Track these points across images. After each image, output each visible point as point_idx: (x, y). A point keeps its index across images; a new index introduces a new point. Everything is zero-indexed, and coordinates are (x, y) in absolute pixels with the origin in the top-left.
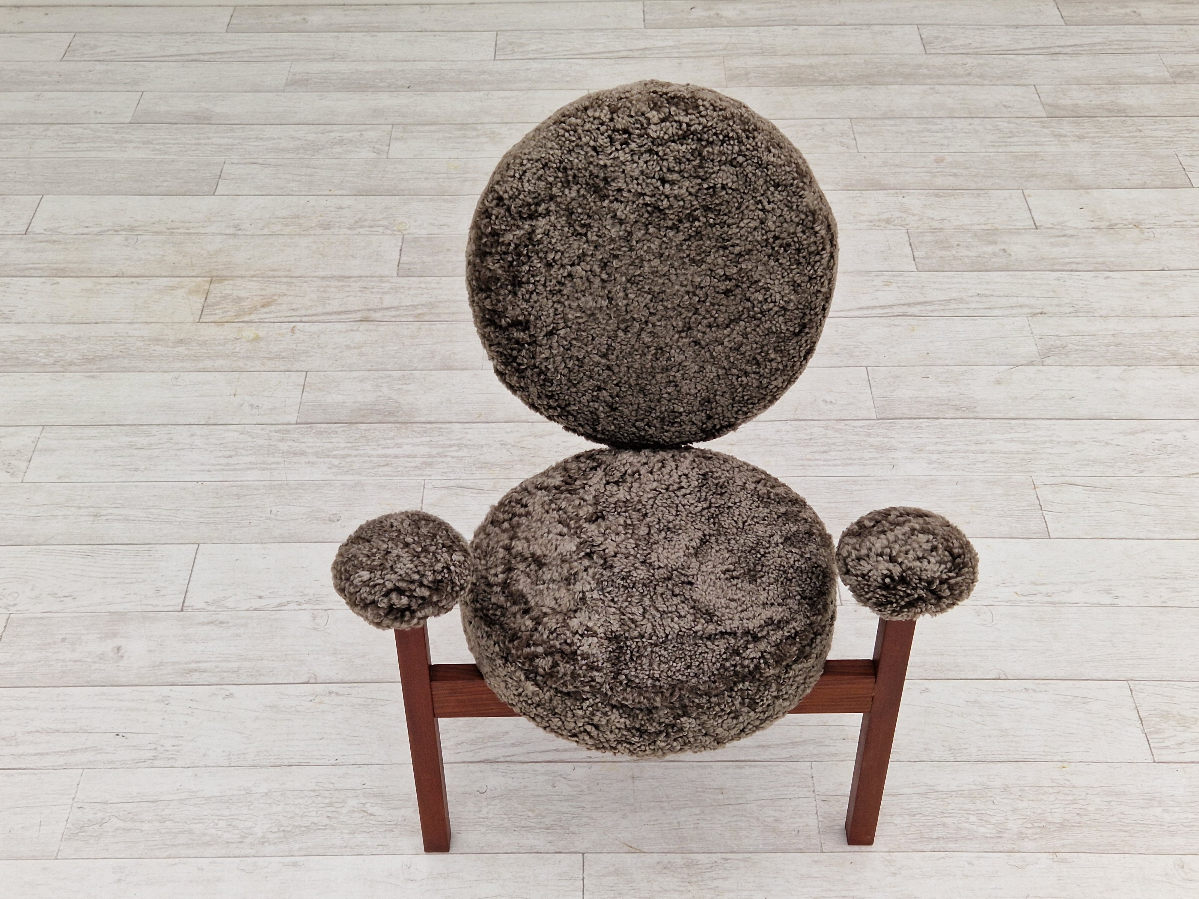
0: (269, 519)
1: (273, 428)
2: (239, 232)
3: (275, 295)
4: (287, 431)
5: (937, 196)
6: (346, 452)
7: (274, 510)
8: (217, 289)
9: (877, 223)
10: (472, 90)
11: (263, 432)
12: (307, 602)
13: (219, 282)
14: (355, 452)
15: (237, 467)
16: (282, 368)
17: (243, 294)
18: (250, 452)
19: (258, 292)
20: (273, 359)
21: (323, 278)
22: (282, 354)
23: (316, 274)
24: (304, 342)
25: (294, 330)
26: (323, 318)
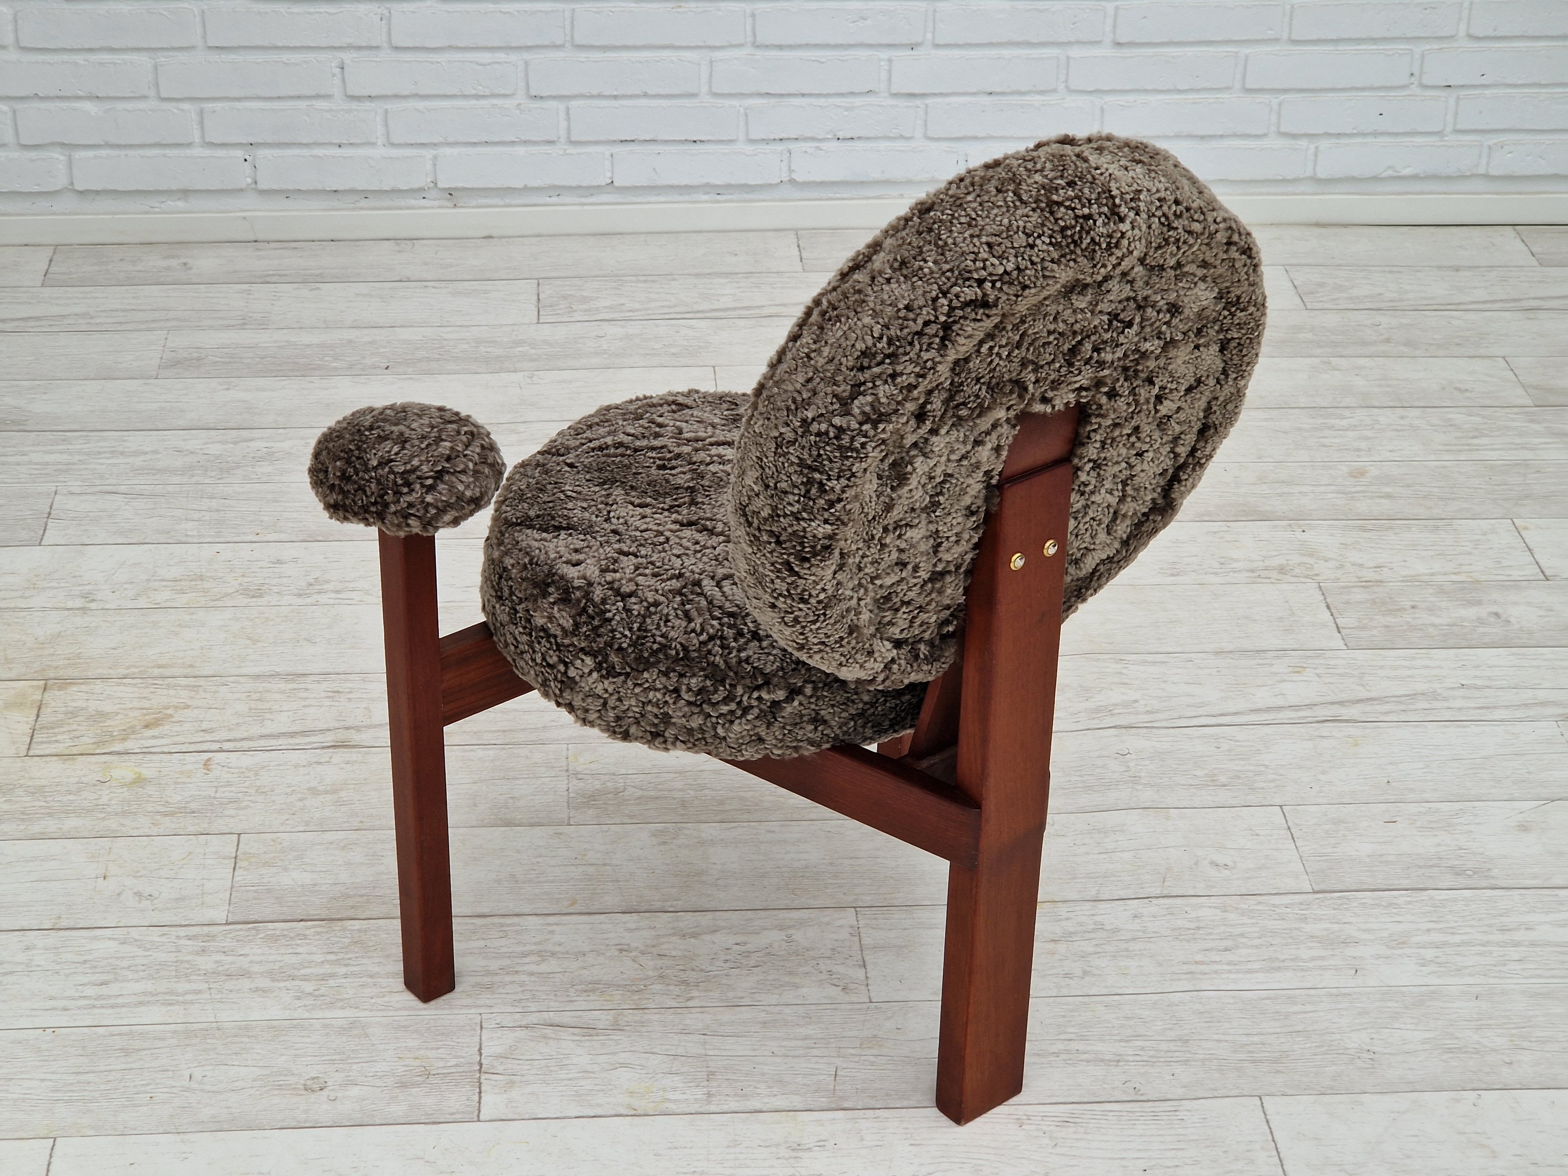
1: (182, 932)
2: (93, 606)
3: (168, 707)
4: (211, 937)
5: (1364, 529)
6: (328, 969)
8: (56, 702)
9: (1263, 574)
10: (502, 371)
11: (164, 939)
13: (60, 688)
14: (344, 969)
15: (120, 1001)
16: (192, 829)
17: (106, 707)
18: (141, 974)
19: (138, 705)
20: (173, 814)
21: (257, 677)
22: (193, 806)
23: (243, 671)
24: (229, 784)
25: (206, 764)
26: (262, 743)
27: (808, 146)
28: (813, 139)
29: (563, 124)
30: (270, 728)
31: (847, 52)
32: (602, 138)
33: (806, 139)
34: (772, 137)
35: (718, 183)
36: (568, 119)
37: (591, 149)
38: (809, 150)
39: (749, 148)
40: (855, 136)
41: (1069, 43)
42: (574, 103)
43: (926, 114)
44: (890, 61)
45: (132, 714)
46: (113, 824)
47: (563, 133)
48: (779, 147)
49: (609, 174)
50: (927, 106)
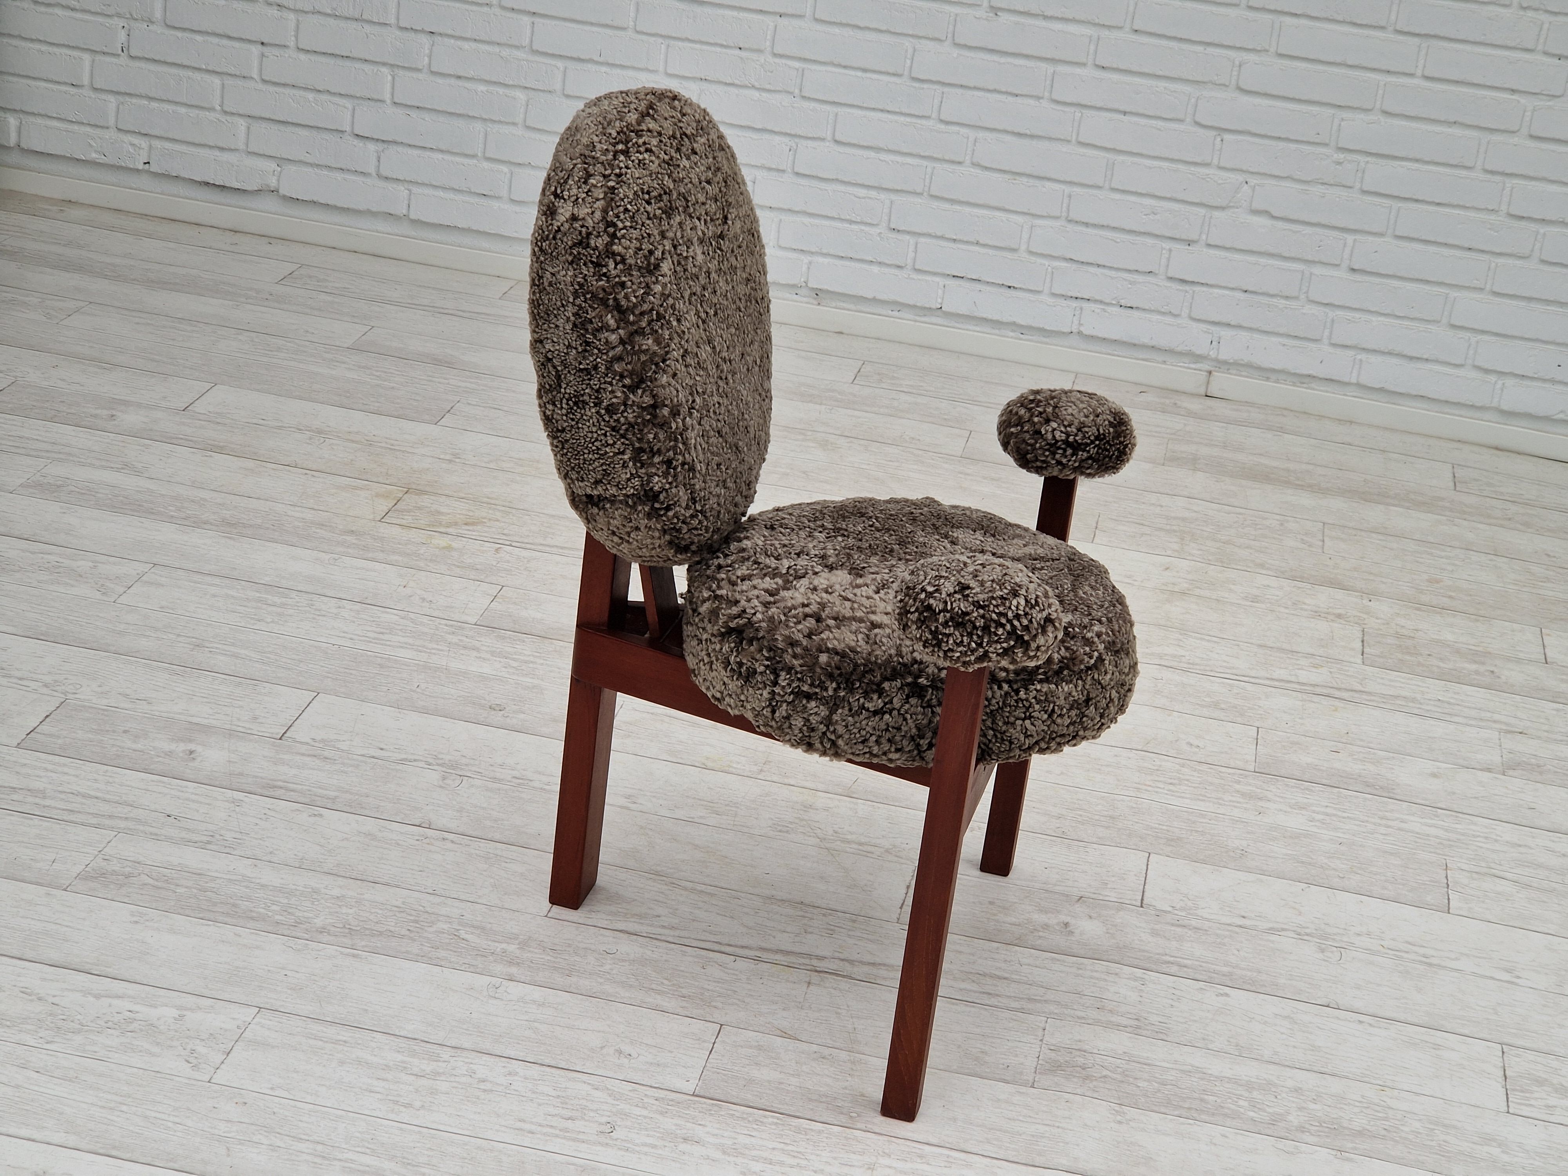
0: (414, 691)
1: (444, 622)
2: (457, 460)
3: (485, 518)
4: (462, 628)
6: (532, 659)
7: (423, 686)
8: (411, 500)
9: (1323, 615)
10: (810, 402)
11: (430, 622)
12: (438, 765)
13: (417, 494)
14: (542, 661)
16: (473, 577)
17: (443, 510)
18: (408, 635)
19: (464, 512)
20: (463, 567)
21: (553, 516)
22: (478, 567)
23: (545, 512)
24: (508, 562)
25: (497, 550)
26: (540, 547)
27: (1097, 307)
28: (1101, 302)
29: (911, 254)
30: (549, 541)
31: (1138, 238)
32: (939, 271)
33: (1096, 301)
34: (1070, 294)
35: (1023, 323)
36: (916, 252)
37: (928, 278)
38: (1096, 310)
39: (1051, 300)
40: (1134, 306)
41: (1313, 262)
42: (922, 240)
43: (1193, 298)
44: (1170, 250)
45: (458, 516)
46: (422, 564)
47: (909, 261)
48: (1074, 304)
49: (939, 300)
50: (1194, 292)
